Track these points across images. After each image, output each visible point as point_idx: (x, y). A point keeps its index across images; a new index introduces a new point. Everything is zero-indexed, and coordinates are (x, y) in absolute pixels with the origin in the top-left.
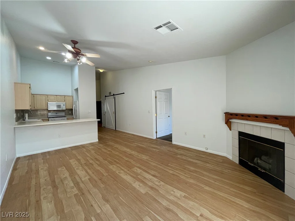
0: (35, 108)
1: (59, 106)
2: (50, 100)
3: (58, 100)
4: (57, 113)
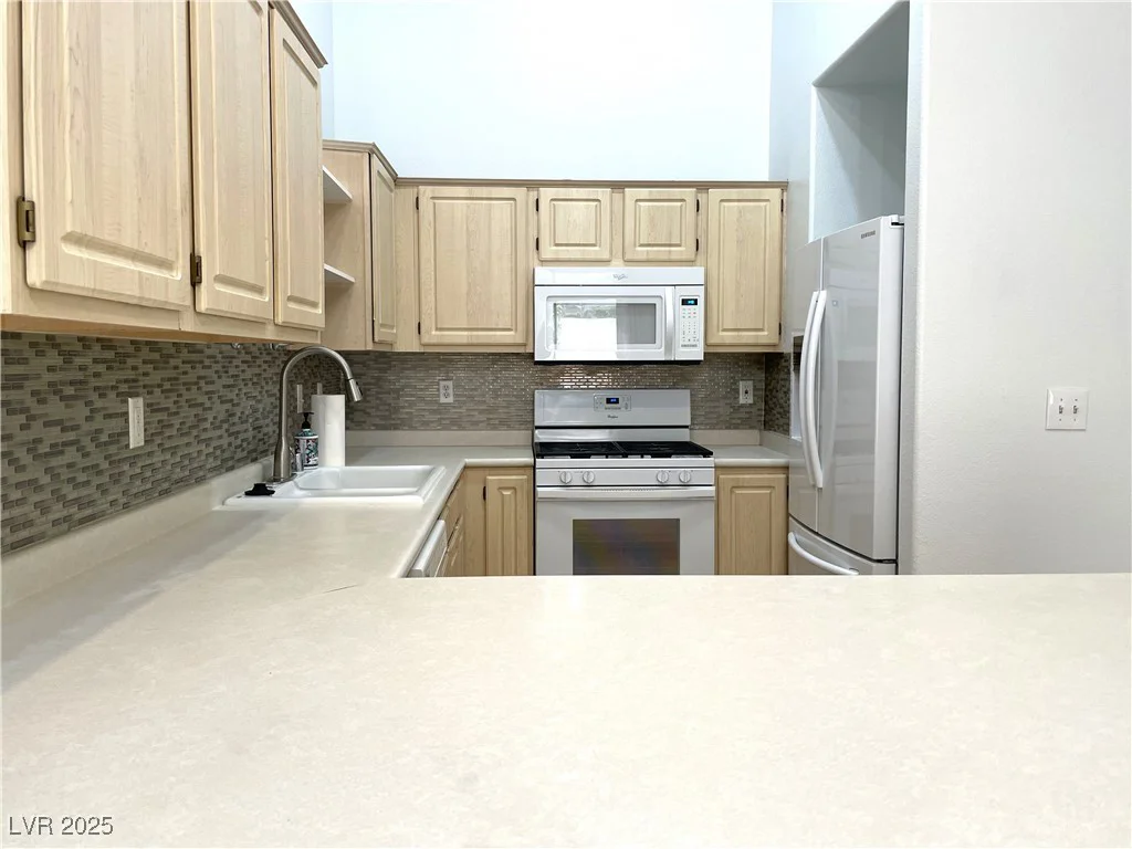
0: (426, 339)
1: (637, 316)
2: (557, 245)
3: (635, 246)
4: (617, 401)
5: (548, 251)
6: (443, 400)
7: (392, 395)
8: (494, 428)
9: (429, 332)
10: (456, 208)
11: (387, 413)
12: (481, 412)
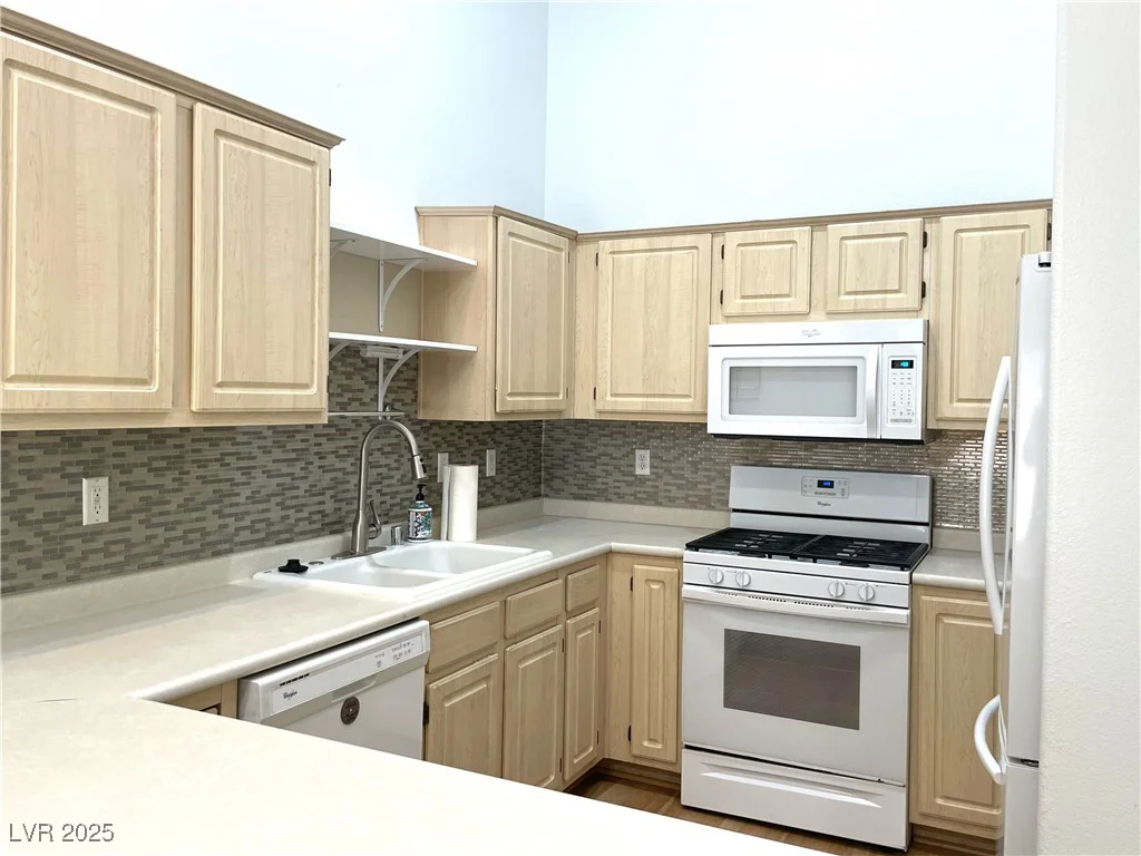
0: (601, 406)
2: (743, 297)
3: (839, 295)
4: (831, 485)
5: (734, 304)
6: (638, 472)
7: (589, 463)
8: (693, 506)
9: (603, 398)
10: (635, 261)
11: (584, 482)
12: (680, 487)
